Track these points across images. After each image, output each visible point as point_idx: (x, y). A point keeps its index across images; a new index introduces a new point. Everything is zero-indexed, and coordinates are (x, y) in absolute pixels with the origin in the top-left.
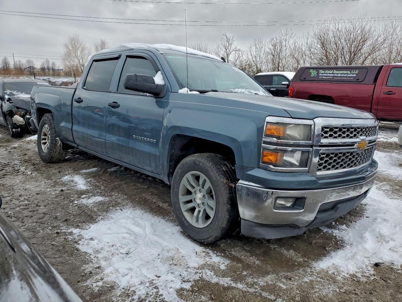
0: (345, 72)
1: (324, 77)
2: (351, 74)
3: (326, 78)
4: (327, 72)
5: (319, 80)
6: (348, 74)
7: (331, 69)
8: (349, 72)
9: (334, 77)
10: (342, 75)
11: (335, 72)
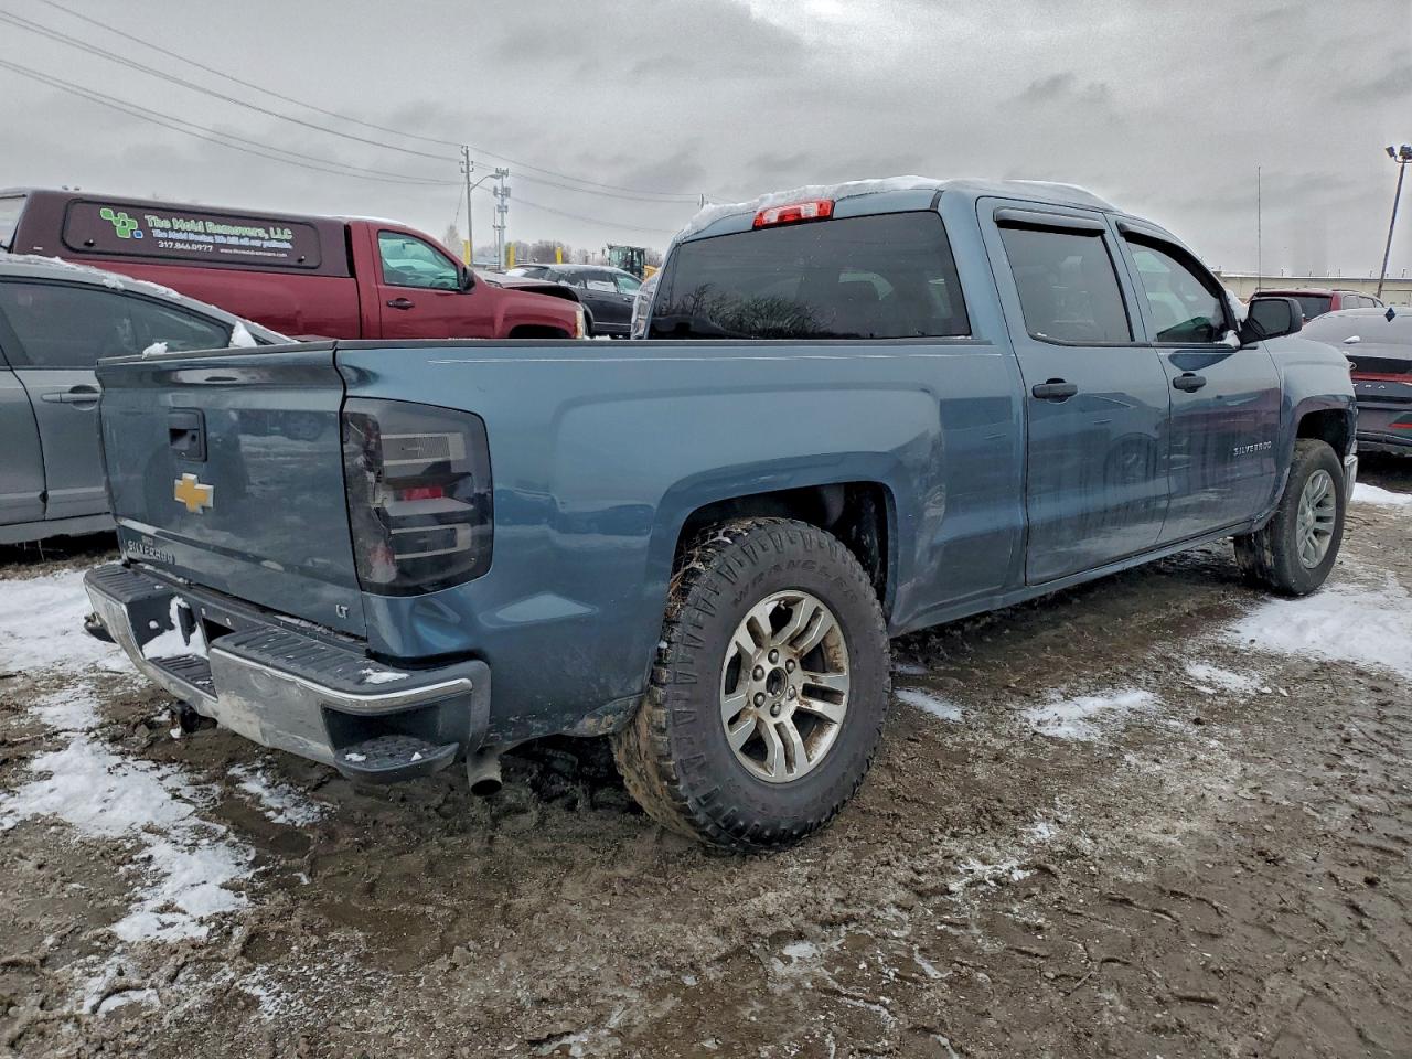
0: (252, 232)
1: (178, 246)
2: (270, 239)
3: (187, 247)
4: (179, 224)
5: (159, 254)
6: (263, 239)
7: (195, 216)
8: (261, 232)
9: (217, 246)
10: (245, 242)
11: (211, 226)
